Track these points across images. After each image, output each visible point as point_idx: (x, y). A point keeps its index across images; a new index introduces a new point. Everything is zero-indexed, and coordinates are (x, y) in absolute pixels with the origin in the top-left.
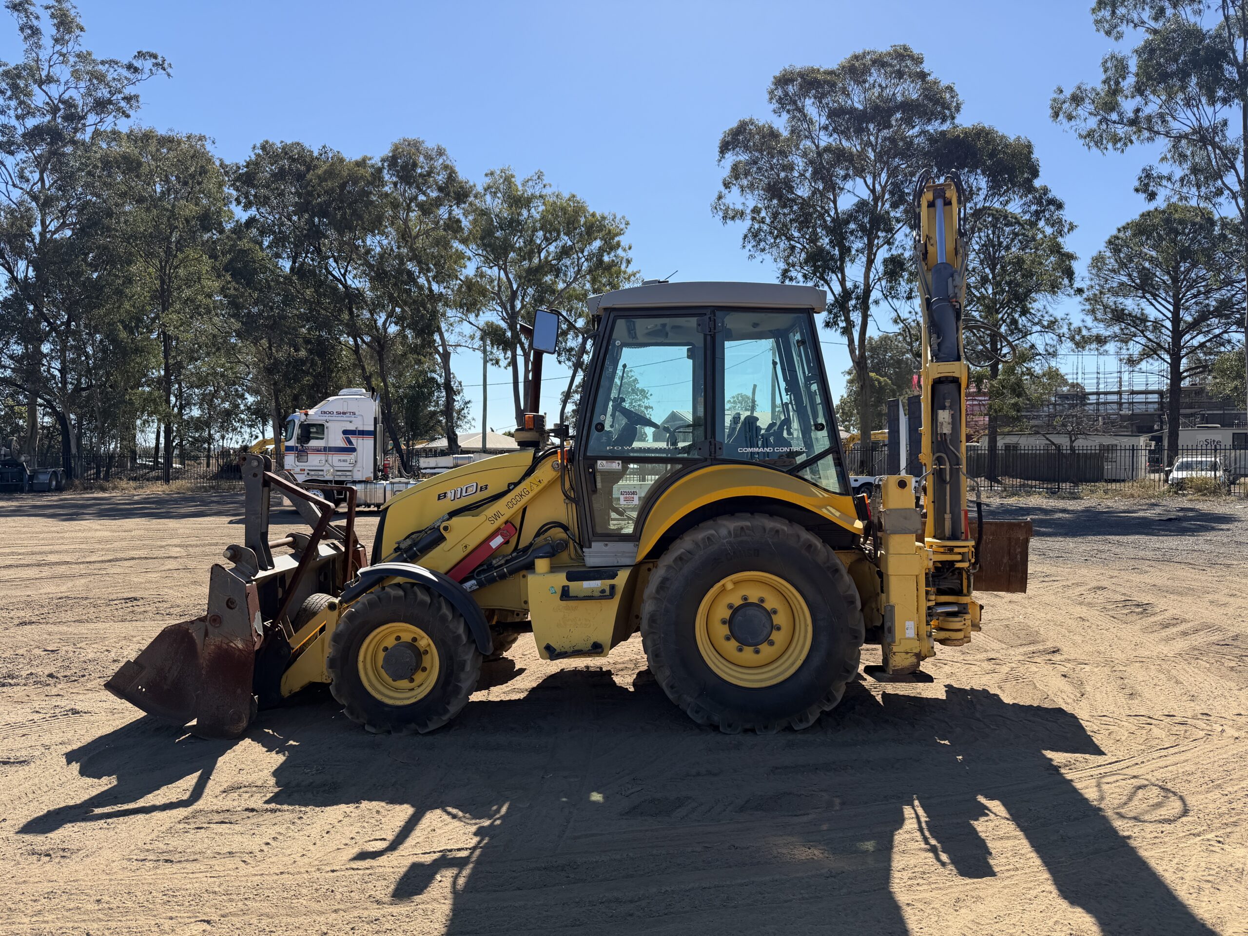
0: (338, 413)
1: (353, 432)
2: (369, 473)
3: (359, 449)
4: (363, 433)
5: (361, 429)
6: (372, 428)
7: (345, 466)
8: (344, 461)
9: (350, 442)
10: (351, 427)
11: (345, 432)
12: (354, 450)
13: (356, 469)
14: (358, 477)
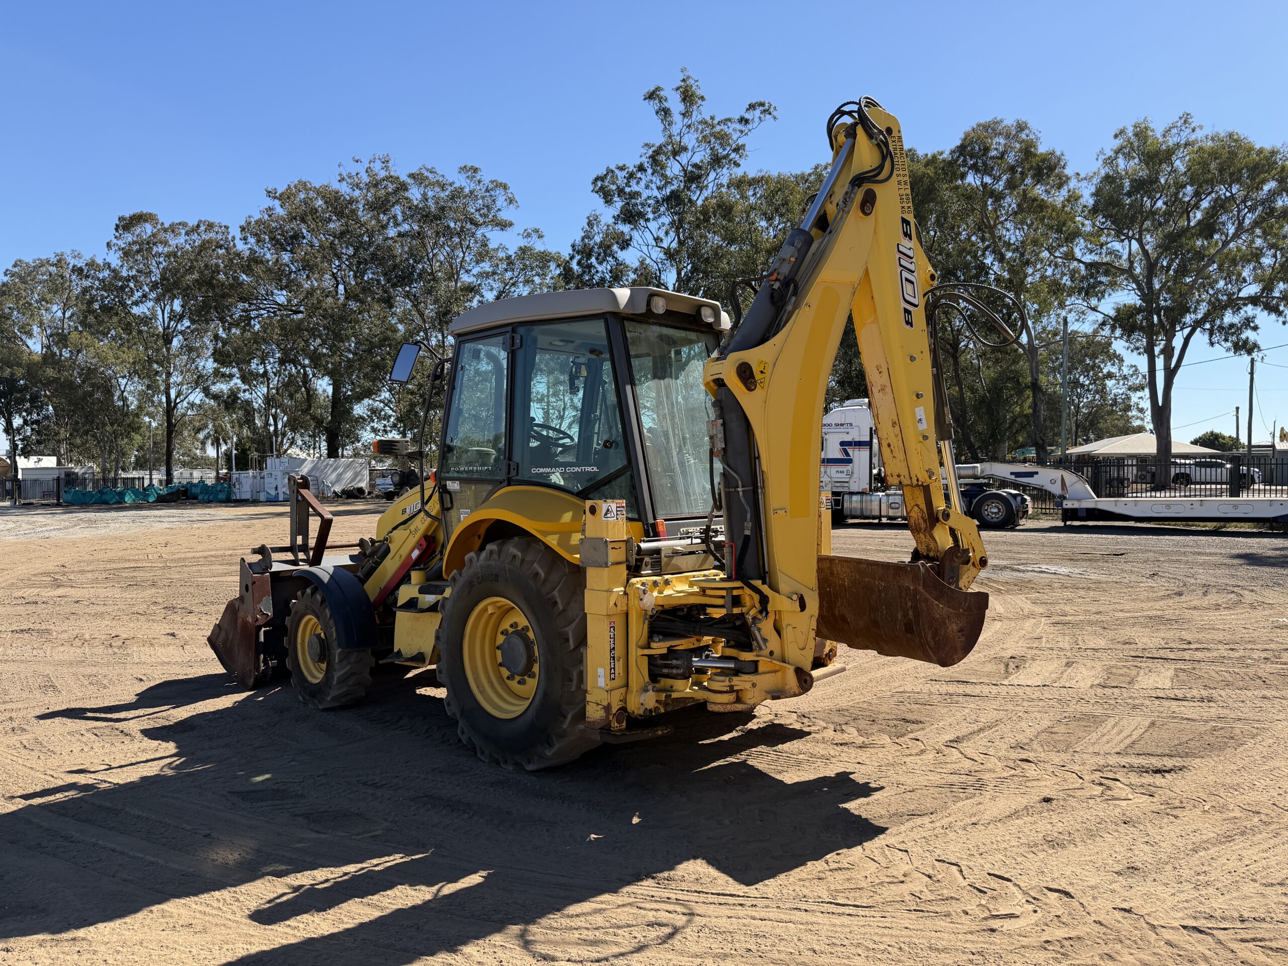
0: (837, 425)
1: (849, 444)
2: (864, 485)
3: (855, 461)
4: (859, 444)
5: (857, 439)
6: (868, 439)
7: (843, 477)
8: (841, 472)
9: (847, 454)
10: (848, 438)
11: (842, 444)
12: (850, 461)
13: (852, 481)
14: (854, 488)
